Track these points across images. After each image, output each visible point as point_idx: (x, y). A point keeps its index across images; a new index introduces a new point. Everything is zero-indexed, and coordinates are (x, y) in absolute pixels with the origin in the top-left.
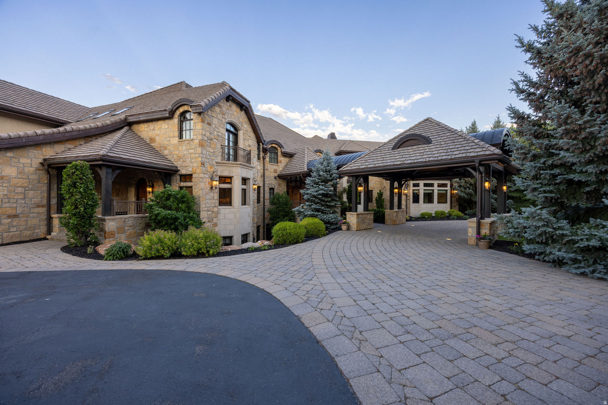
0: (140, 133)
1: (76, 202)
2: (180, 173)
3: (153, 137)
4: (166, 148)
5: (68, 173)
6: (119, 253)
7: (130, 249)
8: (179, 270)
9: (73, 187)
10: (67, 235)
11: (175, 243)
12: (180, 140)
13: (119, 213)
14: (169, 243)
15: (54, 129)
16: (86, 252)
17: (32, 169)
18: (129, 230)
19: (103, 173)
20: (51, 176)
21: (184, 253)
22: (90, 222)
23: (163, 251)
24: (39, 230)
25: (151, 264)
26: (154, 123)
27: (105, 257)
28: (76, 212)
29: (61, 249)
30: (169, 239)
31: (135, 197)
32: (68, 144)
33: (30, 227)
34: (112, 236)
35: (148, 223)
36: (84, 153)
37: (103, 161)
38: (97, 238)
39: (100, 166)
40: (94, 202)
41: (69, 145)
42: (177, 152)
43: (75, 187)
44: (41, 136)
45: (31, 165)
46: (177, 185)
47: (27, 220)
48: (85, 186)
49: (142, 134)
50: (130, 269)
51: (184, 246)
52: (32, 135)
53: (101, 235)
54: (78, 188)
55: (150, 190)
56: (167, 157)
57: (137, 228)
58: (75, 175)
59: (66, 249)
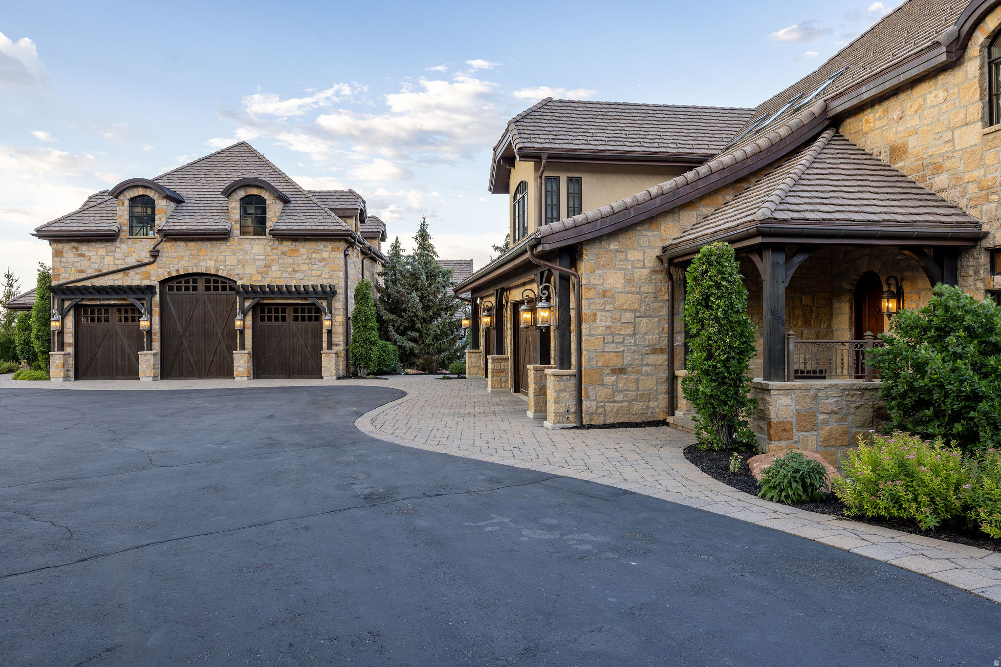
0: (863, 140)
1: (710, 342)
2: (988, 243)
3: (899, 142)
4: (941, 166)
5: (695, 274)
6: (794, 485)
7: (820, 478)
8: (962, 586)
9: (703, 306)
10: (694, 419)
11: (957, 486)
12: (988, 130)
13: (802, 372)
14: (936, 483)
15: (677, 179)
16: (727, 468)
17: (646, 272)
18: (827, 423)
19: (765, 265)
20: (675, 284)
21: (986, 528)
22: (736, 393)
23: (914, 505)
24: (656, 404)
25: (874, 539)
26: (902, 96)
27: (763, 490)
28: (709, 366)
29: (684, 450)
30: (935, 471)
31: (850, 328)
32: (704, 206)
33: (643, 395)
34: (785, 435)
35: (881, 408)
36: (727, 222)
37: (764, 234)
38: (751, 435)
39: (759, 249)
40: (744, 343)
41: (705, 209)
42: (977, 174)
43: (707, 306)
44: (657, 199)
45: (644, 263)
46: (980, 285)
47: (638, 380)
48: (727, 303)
49: (868, 142)
50: (811, 537)
51: (990, 503)
52: (644, 199)
53: (761, 428)
54: (713, 310)
55: (890, 305)
56: (943, 195)
57: (850, 418)
58: (707, 279)
59: (693, 454)
